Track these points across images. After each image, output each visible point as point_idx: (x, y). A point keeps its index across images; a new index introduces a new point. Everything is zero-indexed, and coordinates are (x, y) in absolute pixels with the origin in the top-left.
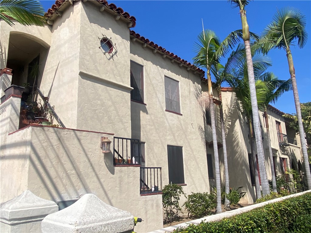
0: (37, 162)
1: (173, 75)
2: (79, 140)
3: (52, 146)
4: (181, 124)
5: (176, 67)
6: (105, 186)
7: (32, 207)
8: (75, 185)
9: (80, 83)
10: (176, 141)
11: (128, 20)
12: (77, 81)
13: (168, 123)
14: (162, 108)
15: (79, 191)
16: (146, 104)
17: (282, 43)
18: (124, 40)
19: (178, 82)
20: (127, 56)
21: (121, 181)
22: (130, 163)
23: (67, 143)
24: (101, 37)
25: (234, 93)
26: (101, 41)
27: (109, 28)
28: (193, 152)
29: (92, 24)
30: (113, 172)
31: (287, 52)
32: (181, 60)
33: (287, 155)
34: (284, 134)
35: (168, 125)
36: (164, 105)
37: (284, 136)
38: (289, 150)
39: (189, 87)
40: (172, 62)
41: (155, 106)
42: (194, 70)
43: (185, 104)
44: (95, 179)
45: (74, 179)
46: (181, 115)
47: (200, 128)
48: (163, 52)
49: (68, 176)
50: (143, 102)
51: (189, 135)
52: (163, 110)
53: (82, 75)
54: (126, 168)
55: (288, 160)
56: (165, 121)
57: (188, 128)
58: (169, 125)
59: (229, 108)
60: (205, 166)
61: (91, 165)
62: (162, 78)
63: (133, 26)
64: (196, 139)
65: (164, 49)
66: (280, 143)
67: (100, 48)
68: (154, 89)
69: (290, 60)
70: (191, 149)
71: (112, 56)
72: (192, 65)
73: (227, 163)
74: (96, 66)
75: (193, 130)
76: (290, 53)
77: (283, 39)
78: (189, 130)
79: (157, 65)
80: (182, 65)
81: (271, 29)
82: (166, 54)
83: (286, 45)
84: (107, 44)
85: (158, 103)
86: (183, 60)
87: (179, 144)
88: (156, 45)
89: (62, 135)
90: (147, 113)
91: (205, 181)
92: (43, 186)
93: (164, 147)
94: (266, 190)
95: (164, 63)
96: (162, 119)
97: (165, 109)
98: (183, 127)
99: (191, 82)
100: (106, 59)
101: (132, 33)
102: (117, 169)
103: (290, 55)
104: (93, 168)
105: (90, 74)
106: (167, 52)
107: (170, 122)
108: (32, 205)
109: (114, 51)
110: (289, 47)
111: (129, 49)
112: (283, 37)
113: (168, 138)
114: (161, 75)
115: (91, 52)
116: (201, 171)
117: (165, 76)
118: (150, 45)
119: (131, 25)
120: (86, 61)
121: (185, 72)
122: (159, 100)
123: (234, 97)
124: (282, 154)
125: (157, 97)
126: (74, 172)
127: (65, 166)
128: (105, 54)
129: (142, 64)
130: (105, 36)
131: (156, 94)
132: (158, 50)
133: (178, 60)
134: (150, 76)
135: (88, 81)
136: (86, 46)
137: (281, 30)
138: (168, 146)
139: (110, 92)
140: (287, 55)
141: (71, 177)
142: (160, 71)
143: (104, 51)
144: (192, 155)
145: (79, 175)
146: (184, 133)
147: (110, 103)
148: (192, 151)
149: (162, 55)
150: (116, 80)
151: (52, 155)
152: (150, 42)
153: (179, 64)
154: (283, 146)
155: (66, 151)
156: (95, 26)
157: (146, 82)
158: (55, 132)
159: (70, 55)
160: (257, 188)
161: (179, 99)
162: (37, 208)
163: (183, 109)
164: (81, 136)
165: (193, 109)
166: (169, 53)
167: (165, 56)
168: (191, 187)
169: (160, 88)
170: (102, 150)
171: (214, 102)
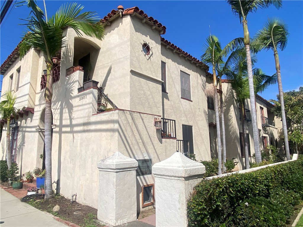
0: (122, 134)
1: (186, 70)
2: (142, 120)
3: (129, 123)
4: (191, 109)
5: (188, 64)
6: (157, 152)
7: (125, 162)
8: (142, 149)
9: (131, 78)
10: (188, 121)
11: (161, 28)
12: (129, 77)
13: (183, 107)
14: (178, 96)
15: (144, 154)
16: (168, 93)
17: (271, 45)
18: (157, 44)
19: (190, 75)
20: (159, 56)
21: (166, 149)
22: (170, 136)
23: (136, 121)
24: (143, 43)
25: (230, 84)
26: (143, 46)
27: (148, 36)
28: (200, 131)
29: (137, 33)
30: (161, 142)
31: (274, 52)
32: (193, 58)
33: (267, 134)
34: (266, 118)
35: (182, 109)
36: (180, 93)
37: (266, 119)
38: (269, 130)
39: (197, 80)
40: (185, 60)
41: (174, 95)
42: (201, 65)
43: (194, 93)
44: (152, 146)
45: (141, 145)
46: (192, 101)
47: (205, 112)
48: (179, 52)
49: (138, 143)
50: (166, 91)
51: (197, 117)
52: (179, 97)
53: (132, 72)
54: (168, 139)
55: (268, 138)
56: (181, 106)
57: (196, 112)
58: (184, 110)
59: (225, 96)
60: (208, 141)
61: (150, 137)
62: (178, 72)
63: (164, 33)
64: (202, 120)
65: (181, 49)
66: (262, 124)
67: (142, 51)
68: (173, 82)
69: (276, 58)
70: (198, 127)
71: (150, 57)
72: (200, 61)
73: (225, 139)
74: (140, 65)
75: (200, 113)
76: (277, 53)
77: (272, 42)
78: (197, 114)
79: (175, 62)
80: (193, 62)
81: (261, 33)
82: (182, 53)
83: (274, 47)
84: (146, 48)
85: (176, 92)
86: (194, 58)
87: (190, 124)
88: (176, 46)
89: (134, 116)
90: (169, 100)
91: (208, 153)
92: (126, 150)
93: (180, 126)
94: (259, 159)
95: (180, 60)
96: (178, 104)
97: (180, 97)
98: (193, 110)
99: (199, 75)
100: (146, 60)
101: (163, 40)
102: (163, 140)
103: (277, 55)
104: (150, 139)
105: (137, 71)
106: (183, 51)
107: (184, 107)
108: (124, 160)
109: (151, 53)
110: (276, 48)
111: (160, 51)
112: (272, 39)
113: (183, 119)
114: (178, 70)
115: (137, 54)
116: (205, 145)
117: (181, 71)
118: (171, 46)
119: (162, 32)
120: (134, 62)
121: (195, 67)
122: (176, 89)
123: (230, 87)
124: (264, 133)
125: (175, 87)
126: (141, 141)
127: (136, 137)
128: (145, 56)
129: (165, 62)
130: (145, 42)
131: (175, 85)
132: (177, 50)
133: (190, 58)
134: (171, 70)
135: (136, 77)
136: (134, 50)
137: (270, 34)
138: (183, 125)
139: (149, 84)
140: (275, 55)
141: (139, 144)
142: (177, 67)
143: (145, 54)
144: (199, 133)
145: (143, 143)
146: (194, 115)
147: (149, 93)
148: (199, 129)
149: (179, 54)
150: (153, 76)
151: (129, 129)
152: (171, 44)
153: (190, 61)
154: (264, 127)
155: (136, 127)
156: (139, 34)
157: (168, 76)
158: (130, 114)
159: (121, 57)
160: (246, 159)
161: (190, 89)
162: (128, 162)
163: (193, 96)
164: (143, 117)
165: (200, 96)
166: (184, 52)
167: (181, 55)
168: (198, 157)
169: (177, 80)
170: (155, 127)
171: (218, 92)
